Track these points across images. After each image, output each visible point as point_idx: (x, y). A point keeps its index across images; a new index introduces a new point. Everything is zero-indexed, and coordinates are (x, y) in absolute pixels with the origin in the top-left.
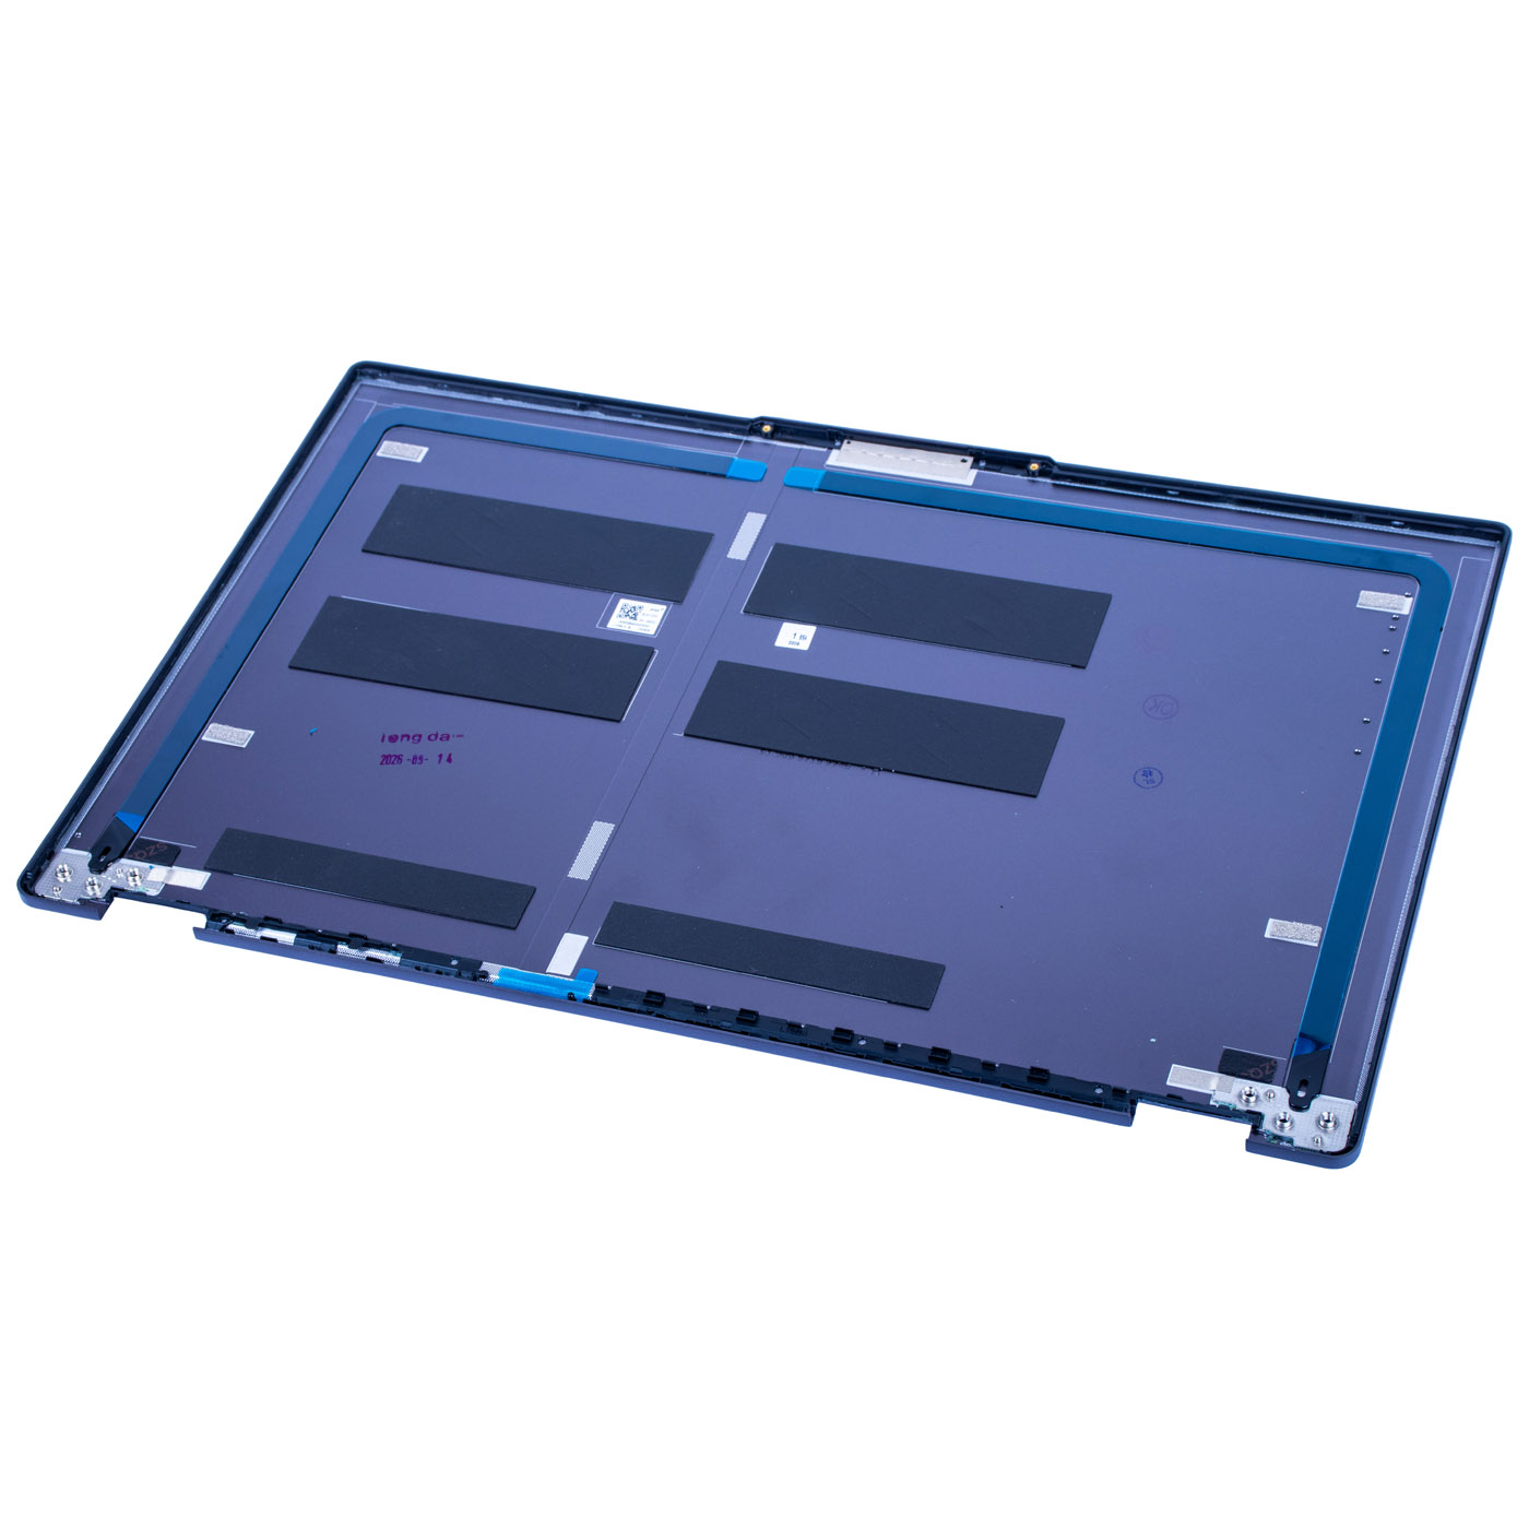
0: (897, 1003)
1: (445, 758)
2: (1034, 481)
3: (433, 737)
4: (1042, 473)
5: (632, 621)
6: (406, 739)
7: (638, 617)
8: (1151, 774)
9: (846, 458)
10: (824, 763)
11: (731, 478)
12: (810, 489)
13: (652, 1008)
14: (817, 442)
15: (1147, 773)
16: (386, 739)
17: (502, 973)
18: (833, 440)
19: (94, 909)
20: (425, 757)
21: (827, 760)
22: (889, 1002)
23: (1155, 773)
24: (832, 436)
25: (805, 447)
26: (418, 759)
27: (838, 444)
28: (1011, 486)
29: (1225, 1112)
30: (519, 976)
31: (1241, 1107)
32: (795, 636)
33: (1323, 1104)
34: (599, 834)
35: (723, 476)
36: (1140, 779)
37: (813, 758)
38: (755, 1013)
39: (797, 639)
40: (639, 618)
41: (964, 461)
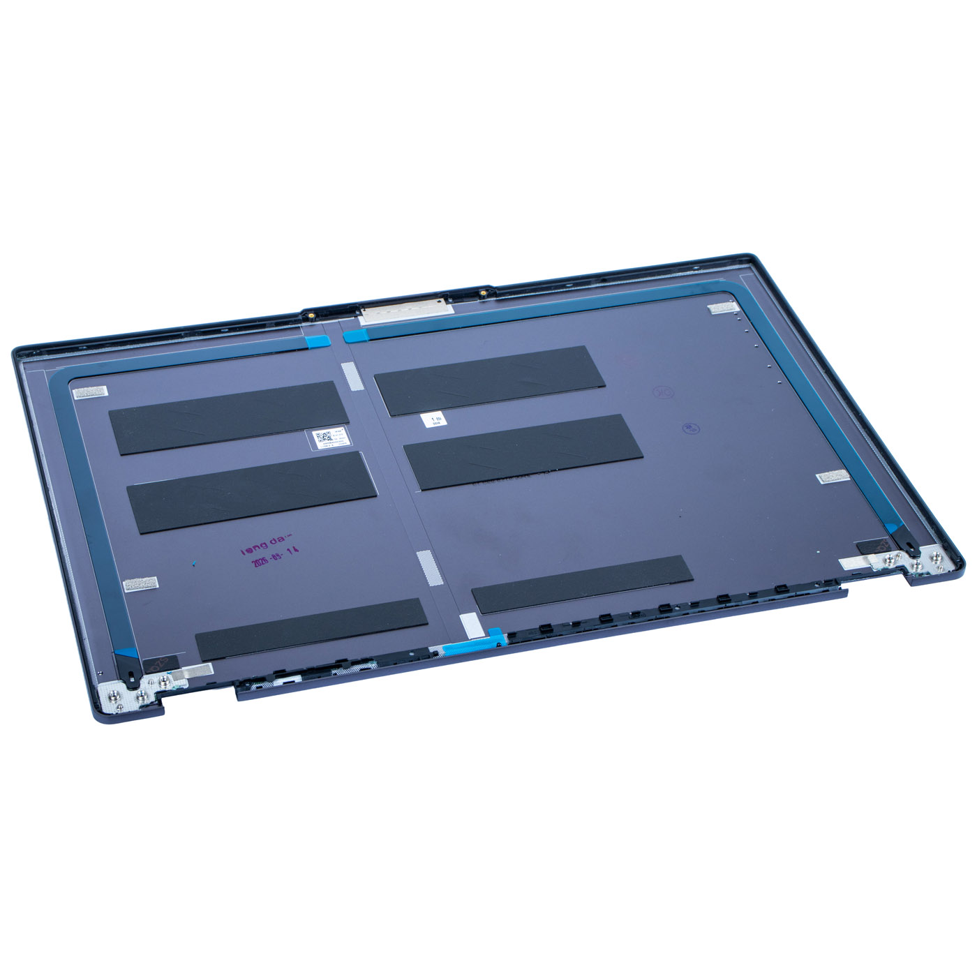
0: (675, 583)
1: (292, 550)
2: (483, 302)
3: (273, 541)
4: (489, 296)
5: (329, 441)
6: (257, 548)
7: (332, 437)
8: (690, 426)
9: (369, 318)
10: (514, 479)
11: (312, 348)
12: (365, 341)
13: (547, 635)
14: (345, 316)
15: (689, 427)
16: (245, 552)
17: (445, 649)
18: (354, 312)
19: (154, 709)
20: (280, 554)
21: (516, 476)
22: (671, 584)
23: (692, 425)
24: (352, 310)
25: (340, 320)
26: (275, 557)
27: (358, 313)
28: (472, 308)
29: (885, 572)
30: (457, 647)
31: (892, 566)
32: (433, 420)
33: (926, 550)
34: (426, 559)
35: (307, 349)
36: (687, 431)
37: (506, 478)
38: (609, 615)
39: (436, 421)
40: (334, 439)
41: (439, 302)
